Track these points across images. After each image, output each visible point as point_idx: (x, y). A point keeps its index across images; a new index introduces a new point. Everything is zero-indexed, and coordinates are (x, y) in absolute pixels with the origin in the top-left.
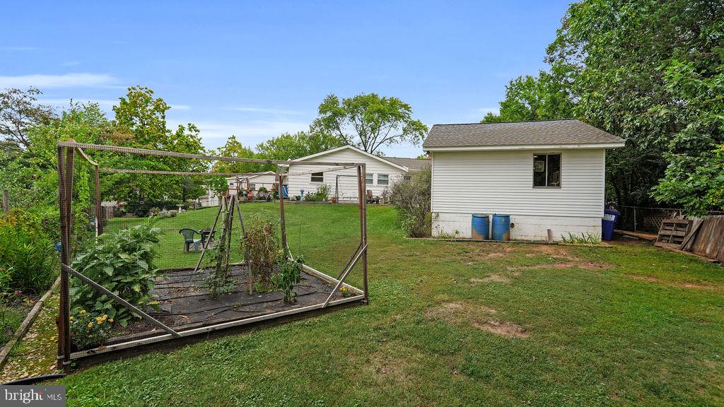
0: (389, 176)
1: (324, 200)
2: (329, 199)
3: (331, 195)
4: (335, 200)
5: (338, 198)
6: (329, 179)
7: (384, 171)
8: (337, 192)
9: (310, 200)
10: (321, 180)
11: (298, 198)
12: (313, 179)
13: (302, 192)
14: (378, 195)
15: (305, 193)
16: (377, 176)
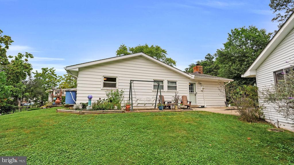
0: (177, 83)
1: (116, 107)
2: (122, 105)
3: (124, 101)
4: (128, 108)
5: (132, 104)
6: (122, 85)
7: (173, 78)
8: (130, 98)
9: (99, 107)
10: (114, 86)
11: (84, 106)
12: (105, 85)
13: (90, 98)
14: (170, 100)
15: (94, 100)
16: (167, 82)
